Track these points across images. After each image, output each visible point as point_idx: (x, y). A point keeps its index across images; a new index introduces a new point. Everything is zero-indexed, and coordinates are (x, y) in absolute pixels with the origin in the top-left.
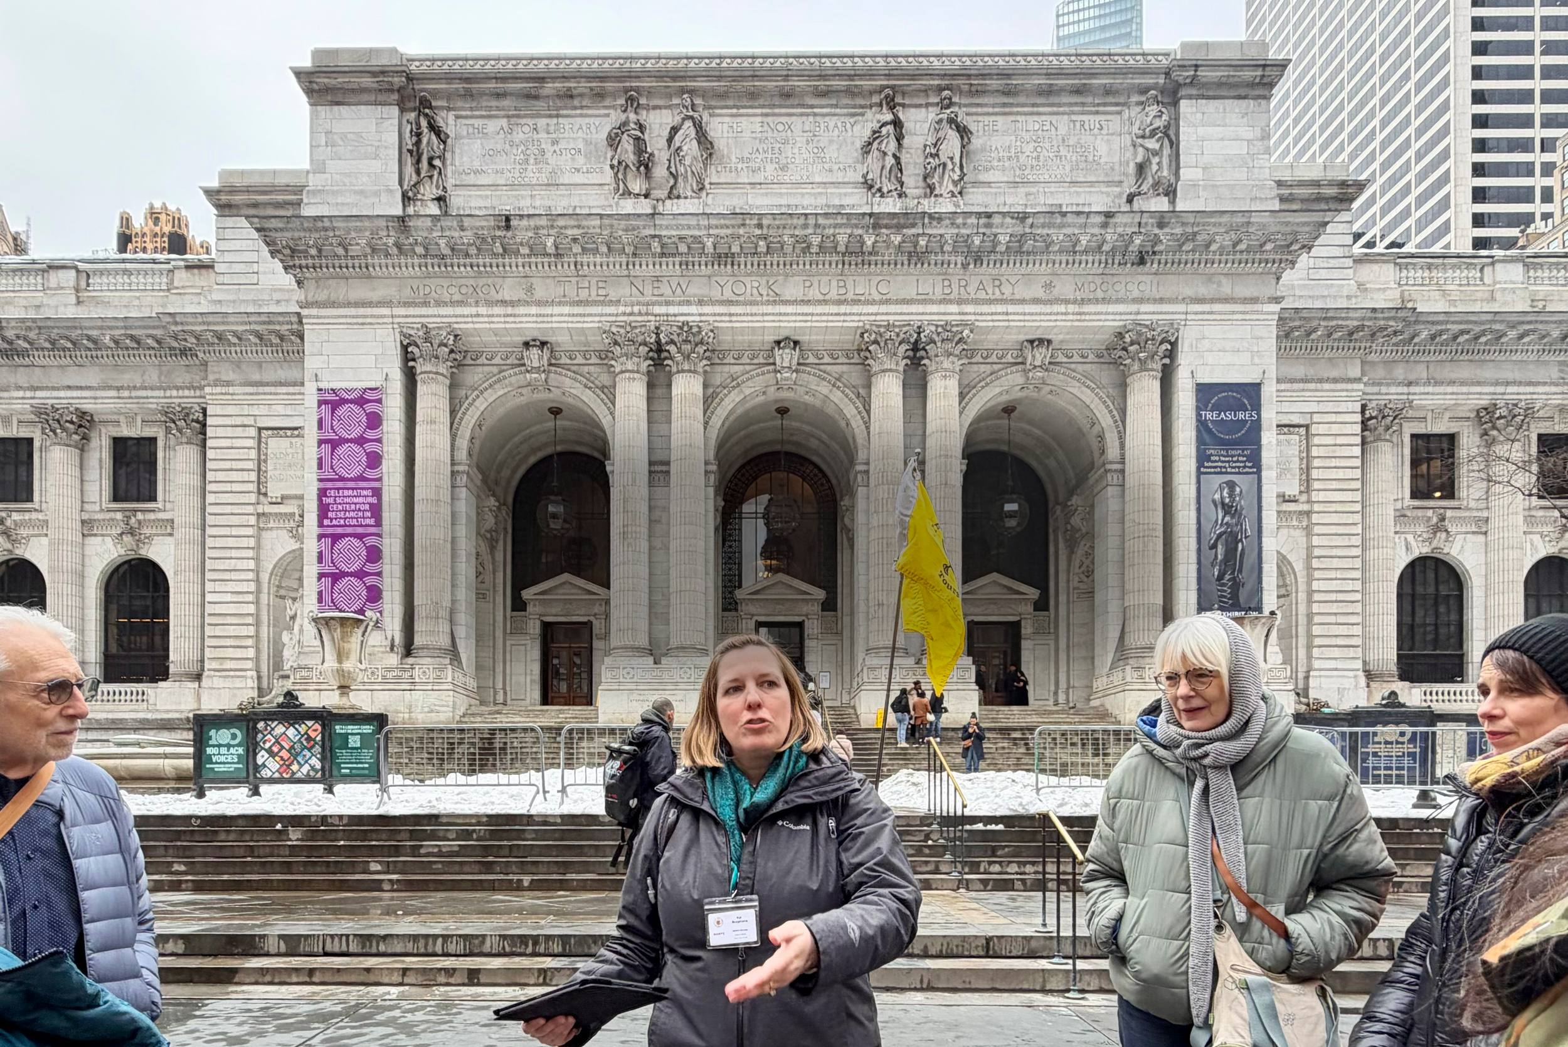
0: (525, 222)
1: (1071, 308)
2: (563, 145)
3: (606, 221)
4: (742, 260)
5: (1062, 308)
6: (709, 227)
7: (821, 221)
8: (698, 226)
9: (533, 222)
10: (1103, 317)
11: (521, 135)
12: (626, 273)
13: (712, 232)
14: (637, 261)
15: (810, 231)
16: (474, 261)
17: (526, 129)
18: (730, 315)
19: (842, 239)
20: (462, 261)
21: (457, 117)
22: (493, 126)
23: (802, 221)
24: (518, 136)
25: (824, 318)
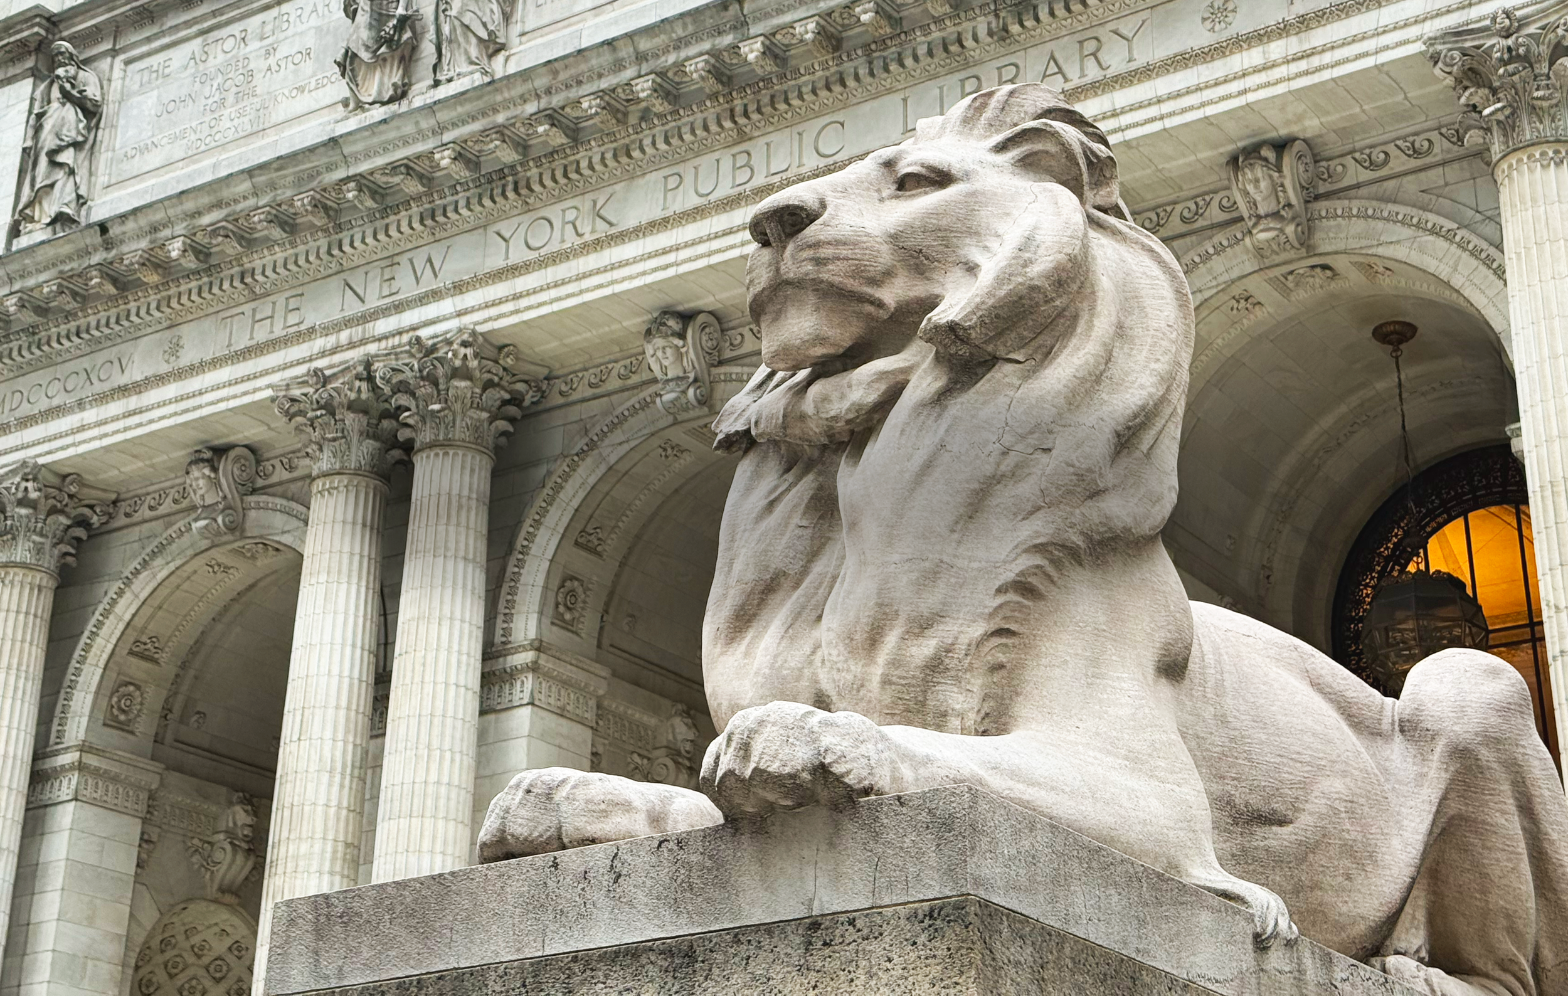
0: (130, 225)
1: (1277, 49)
2: (283, 50)
3: (261, 179)
4: (534, 172)
5: (1254, 56)
6: (441, 129)
7: (644, 45)
8: (421, 135)
9: (143, 221)
10: (1370, 45)
11: (221, 57)
12: (334, 267)
13: (447, 137)
14: (345, 236)
15: (629, 73)
16: (82, 322)
17: (229, 44)
18: (516, 297)
19: (696, 68)
20: (63, 329)
21: (128, 63)
22: (179, 56)
23: (607, 57)
24: (217, 59)
25: (702, 249)
